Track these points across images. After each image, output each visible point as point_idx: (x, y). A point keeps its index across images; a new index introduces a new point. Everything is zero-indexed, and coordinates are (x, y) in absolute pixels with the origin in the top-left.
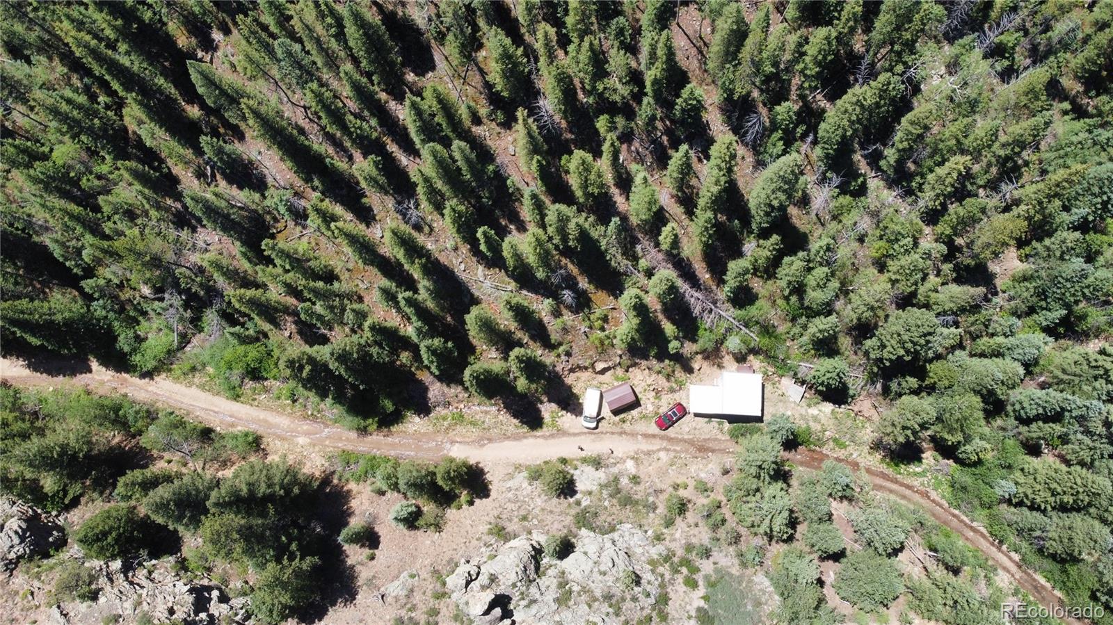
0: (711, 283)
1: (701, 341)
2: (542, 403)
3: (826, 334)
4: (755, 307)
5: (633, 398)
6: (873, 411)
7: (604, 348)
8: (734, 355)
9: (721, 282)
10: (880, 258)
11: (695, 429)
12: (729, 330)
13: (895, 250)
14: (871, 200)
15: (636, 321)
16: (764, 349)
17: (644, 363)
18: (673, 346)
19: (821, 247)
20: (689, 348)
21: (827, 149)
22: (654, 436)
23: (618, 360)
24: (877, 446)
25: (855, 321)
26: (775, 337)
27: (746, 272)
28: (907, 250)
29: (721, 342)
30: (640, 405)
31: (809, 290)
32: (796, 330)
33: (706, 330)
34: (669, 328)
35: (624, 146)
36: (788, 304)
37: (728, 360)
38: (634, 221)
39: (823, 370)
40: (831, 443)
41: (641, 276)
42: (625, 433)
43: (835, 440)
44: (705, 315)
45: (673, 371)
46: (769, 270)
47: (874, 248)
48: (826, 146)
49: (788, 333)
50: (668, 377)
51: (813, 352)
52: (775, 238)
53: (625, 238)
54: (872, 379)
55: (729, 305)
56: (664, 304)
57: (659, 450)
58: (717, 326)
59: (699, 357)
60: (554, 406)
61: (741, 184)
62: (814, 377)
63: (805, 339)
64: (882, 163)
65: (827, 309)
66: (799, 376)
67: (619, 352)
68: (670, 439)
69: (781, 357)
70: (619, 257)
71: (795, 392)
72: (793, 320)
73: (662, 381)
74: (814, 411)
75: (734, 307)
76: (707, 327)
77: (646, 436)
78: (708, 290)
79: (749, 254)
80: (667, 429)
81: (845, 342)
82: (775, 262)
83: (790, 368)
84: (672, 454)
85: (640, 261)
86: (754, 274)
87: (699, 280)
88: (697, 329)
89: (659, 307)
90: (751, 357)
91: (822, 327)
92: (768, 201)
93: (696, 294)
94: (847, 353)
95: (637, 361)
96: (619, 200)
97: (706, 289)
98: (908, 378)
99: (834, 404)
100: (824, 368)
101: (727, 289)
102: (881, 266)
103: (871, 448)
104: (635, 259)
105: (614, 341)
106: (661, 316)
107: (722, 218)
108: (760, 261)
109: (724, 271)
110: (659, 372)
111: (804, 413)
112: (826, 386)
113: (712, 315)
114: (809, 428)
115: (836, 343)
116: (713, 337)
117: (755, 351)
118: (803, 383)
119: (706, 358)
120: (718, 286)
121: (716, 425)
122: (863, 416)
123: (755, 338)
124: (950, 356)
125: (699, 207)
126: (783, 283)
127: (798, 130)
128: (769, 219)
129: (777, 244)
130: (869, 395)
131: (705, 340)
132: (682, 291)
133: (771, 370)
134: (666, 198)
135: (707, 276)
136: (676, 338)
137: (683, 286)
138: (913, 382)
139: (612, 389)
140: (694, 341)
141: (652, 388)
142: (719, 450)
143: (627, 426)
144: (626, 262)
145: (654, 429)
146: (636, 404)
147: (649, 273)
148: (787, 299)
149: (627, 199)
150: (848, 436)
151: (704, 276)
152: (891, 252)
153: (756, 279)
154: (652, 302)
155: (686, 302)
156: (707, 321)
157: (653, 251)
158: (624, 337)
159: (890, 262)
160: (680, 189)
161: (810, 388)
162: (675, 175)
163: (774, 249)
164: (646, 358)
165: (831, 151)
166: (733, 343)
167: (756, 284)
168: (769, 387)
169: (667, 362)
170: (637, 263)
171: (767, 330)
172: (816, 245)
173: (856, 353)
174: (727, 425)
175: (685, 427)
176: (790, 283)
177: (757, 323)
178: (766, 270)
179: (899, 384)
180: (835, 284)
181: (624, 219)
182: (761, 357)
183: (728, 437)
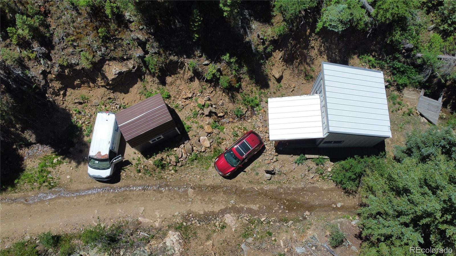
22: (214, 188)
30: (188, 139)
50: (232, 93)
71: (428, 107)
73: (222, 100)
77: (200, 189)
80: (234, 175)
84: (246, 218)
141: (206, 111)
143: (169, 174)
145: (214, 177)
146: (181, 137)
174: (329, 165)
183: (333, 185)
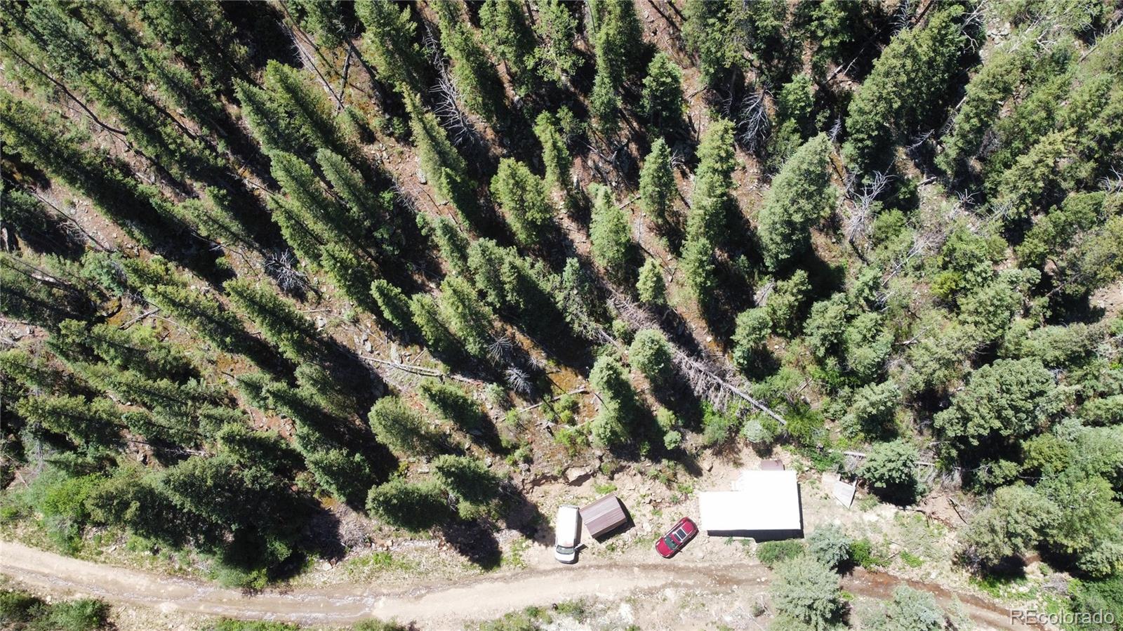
0: (716, 348)
1: (708, 430)
2: (499, 530)
3: (882, 408)
4: (779, 377)
5: (622, 516)
6: (951, 512)
7: (576, 448)
8: (755, 446)
9: (729, 345)
10: (946, 295)
11: (712, 553)
12: (745, 412)
13: (967, 281)
14: (924, 212)
15: (614, 405)
16: (796, 434)
17: (634, 465)
18: (671, 438)
19: (866, 284)
20: (692, 441)
21: (862, 140)
22: (656, 567)
23: (597, 463)
24: (963, 560)
25: (922, 386)
26: (809, 418)
27: (763, 325)
28: (985, 279)
29: (735, 429)
30: (633, 525)
31: (853, 349)
32: (835, 407)
33: (713, 414)
34: (663, 415)
35: (578, 161)
36: (823, 369)
37: (747, 454)
38: (600, 264)
39: (881, 459)
40: (899, 559)
41: (618, 343)
42: (616, 565)
43: (905, 556)
44: (711, 393)
45: (675, 475)
46: (794, 324)
47: (940, 281)
48: (861, 136)
49: (826, 411)
50: (669, 483)
51: (862, 435)
52: (800, 275)
53: (591, 292)
54: (947, 465)
55: (741, 378)
56: (653, 380)
57: (664, 587)
58: (729, 407)
59: (708, 452)
60: (515, 534)
61: (744, 205)
62: (869, 470)
63: (851, 417)
64: (939, 160)
65: (879, 374)
66: (847, 469)
67: (599, 453)
68: (678, 570)
69: (820, 444)
70: (585, 318)
71: (843, 492)
72: (833, 392)
73: (660, 490)
74: (870, 517)
75: (750, 380)
76: (715, 409)
77: (644, 567)
78: (711, 358)
79: (763, 303)
80: (672, 555)
81: (905, 419)
82: (801, 312)
83: (832, 460)
84: (683, 591)
85: (614, 323)
86: (774, 332)
87: (698, 345)
88: (701, 414)
89: (646, 385)
90: (778, 449)
91: (874, 398)
92: (786, 218)
93: (696, 365)
94: (909, 433)
95: (624, 463)
96: (577, 237)
97: (708, 357)
98: (1003, 462)
99: (896, 505)
100: (880, 456)
101: (738, 353)
102: (949, 303)
103: (954, 563)
104: (605, 318)
105: (590, 438)
106: (650, 400)
107: (721, 255)
108: (779, 313)
109: (732, 329)
110: (655, 477)
111: (858, 520)
112: (887, 481)
113: (721, 393)
114: (866, 541)
115: (892, 421)
116: (725, 423)
117: (782, 440)
118: (852, 479)
119: (718, 453)
120: (725, 352)
121: (740, 546)
122: (938, 519)
123: (784, 423)
124: (1058, 427)
125: (689, 237)
126: (816, 340)
127: (819, 117)
128: (789, 246)
129: (802, 283)
130: (944, 488)
131: (714, 428)
132: (676, 361)
133: (807, 463)
134: (641, 230)
135: (709, 339)
136: (674, 428)
137: (678, 355)
138: (1008, 467)
139: (593, 504)
140: (699, 430)
141: (647, 500)
142: (747, 580)
143: (617, 556)
144: (593, 324)
145: (655, 557)
146: (627, 523)
147: (628, 338)
148: (821, 362)
149: (589, 236)
150: (921, 548)
151: (704, 337)
152: (962, 284)
153: (777, 339)
154: (637, 380)
155: (684, 377)
156: (715, 401)
157: (632, 307)
158: (602, 430)
159: (961, 300)
160: (660, 214)
161: (862, 485)
162: (650, 189)
163: (800, 291)
164: (635, 458)
165: (869, 143)
166: (753, 429)
167: (777, 346)
168: (806, 488)
169: (665, 462)
170: (611, 326)
171: (797, 409)
172: (853, 285)
173: (921, 433)
174: (754, 545)
175: (696, 552)
176: (825, 338)
177: (783, 400)
178: (789, 326)
179: (990, 472)
180: (887, 336)
181: (586, 263)
182: (792, 447)
183: (758, 562)
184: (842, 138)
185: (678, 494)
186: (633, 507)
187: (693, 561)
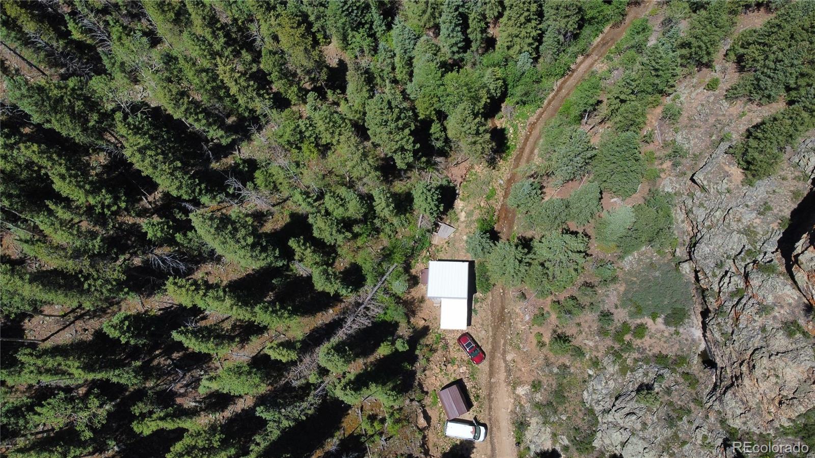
0: (338, 307)
1: (397, 318)
3: (391, 200)
4: (364, 265)
5: (454, 387)
6: (461, 166)
7: (403, 418)
8: (410, 287)
9: (337, 298)
10: (319, 150)
11: (482, 325)
12: (386, 291)
13: (311, 136)
14: (259, 156)
15: (373, 387)
16: (404, 258)
17: (418, 375)
18: (401, 346)
19: (304, 200)
20: (404, 330)
21: (201, 190)
22: (491, 365)
23: (415, 403)
24: (492, 163)
25: (378, 173)
26: (394, 248)
27: (325, 272)
28: (311, 125)
29: (397, 299)
30: (461, 379)
31: (348, 214)
32: (387, 229)
33: (385, 314)
34: (383, 350)
35: (179, 400)
36: (361, 235)
37: (415, 293)
38: (264, 389)
39: (425, 205)
40: (491, 202)
41: (327, 380)
42: (489, 395)
43: (488, 198)
44: (370, 314)
45: (427, 345)
46: (327, 252)
47: (308, 153)
48: (197, 190)
49: (390, 236)
50: (433, 350)
51: (408, 215)
52: (292, 243)
53: (284, 398)
54: (430, 164)
55: (361, 291)
56: (357, 356)
57: (505, 361)
58: (382, 302)
59: (412, 320)
61: (235, 277)
62: (432, 214)
63: (395, 221)
64: (224, 142)
65: (367, 199)
66: (430, 228)
67: (408, 402)
68: (494, 349)
69: (412, 243)
70: (305, 405)
71: (444, 233)
72: (378, 231)
73: (437, 357)
74: (462, 217)
75: (363, 285)
76: (382, 312)
77: (491, 374)
78: (345, 312)
79: (310, 270)
80: (483, 353)
81: (399, 187)
82: (319, 246)
83: (423, 236)
84: (508, 348)
85: (311, 382)
86: (332, 265)
87: (334, 320)
88: (384, 322)
89: (361, 361)
90: (413, 271)
91: (384, 204)
92: (249, 248)
93: (349, 323)
94: (408, 185)
95: (416, 383)
96: (240, 406)
98: (432, 131)
99: (455, 199)
100: (423, 205)
101: (343, 292)
102: (324, 149)
103: (494, 168)
104: (307, 388)
105: (396, 407)
106: (371, 359)
107: (270, 297)
108: (318, 260)
109: (325, 294)
110: (428, 360)
111: (464, 225)
112: (440, 203)
113: (371, 307)
114: (478, 220)
115: (400, 195)
116: (392, 306)
117: (407, 268)
118: (437, 225)
119: (414, 313)
120: (341, 301)
121: (479, 304)
122: (466, 175)
123: (395, 266)
124: (412, 97)
125: (253, 319)
126: (340, 238)
127: (178, 217)
128: (270, 248)
129: (299, 242)
130: (446, 168)
131: (395, 314)
132: (345, 337)
133: (424, 253)
134: (241, 355)
135: (331, 311)
136: (393, 343)
137: (340, 335)
138: (435, 128)
139: (445, 409)
140: (396, 325)
141: (444, 368)
142: (502, 302)
143: (483, 393)
144: (310, 398)
145: (484, 366)
146: (459, 384)
147: (324, 372)
148: (356, 236)
149: (240, 396)
150: (484, 187)
151: (330, 314)
152: (312, 139)
153: (336, 264)
154: (356, 368)
155: (357, 333)
156: (376, 312)
157: (301, 367)
158: (391, 398)
159: (323, 142)
160: (231, 339)
161: (441, 219)
162: (211, 345)
163: (304, 244)
164: (414, 373)
165: (203, 186)
166: (399, 287)
167: (341, 264)
168: (441, 255)
169: (417, 352)
170: (313, 384)
171: (387, 255)
172: (304, 208)
173: (409, 178)
174: (478, 295)
175: (482, 336)
176: (339, 231)
177: (380, 264)
178: (328, 254)
179: (437, 139)
180: (342, 191)
181: (262, 400)
182: (413, 262)
183: (490, 293)
184: (197, 203)
185: (441, 344)
186: (448, 379)
187: (488, 338)
